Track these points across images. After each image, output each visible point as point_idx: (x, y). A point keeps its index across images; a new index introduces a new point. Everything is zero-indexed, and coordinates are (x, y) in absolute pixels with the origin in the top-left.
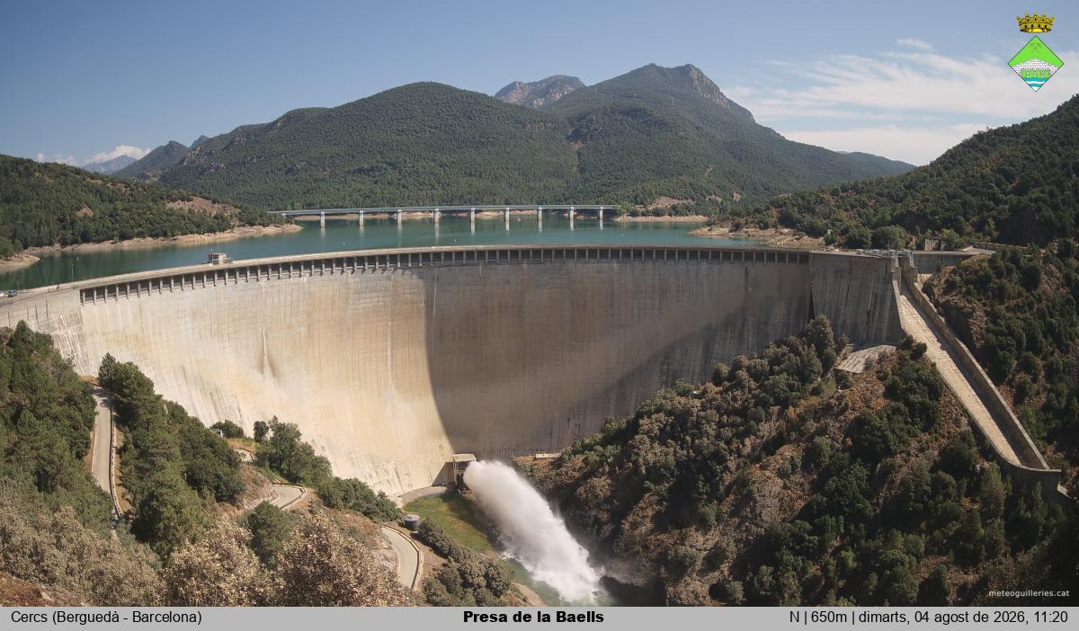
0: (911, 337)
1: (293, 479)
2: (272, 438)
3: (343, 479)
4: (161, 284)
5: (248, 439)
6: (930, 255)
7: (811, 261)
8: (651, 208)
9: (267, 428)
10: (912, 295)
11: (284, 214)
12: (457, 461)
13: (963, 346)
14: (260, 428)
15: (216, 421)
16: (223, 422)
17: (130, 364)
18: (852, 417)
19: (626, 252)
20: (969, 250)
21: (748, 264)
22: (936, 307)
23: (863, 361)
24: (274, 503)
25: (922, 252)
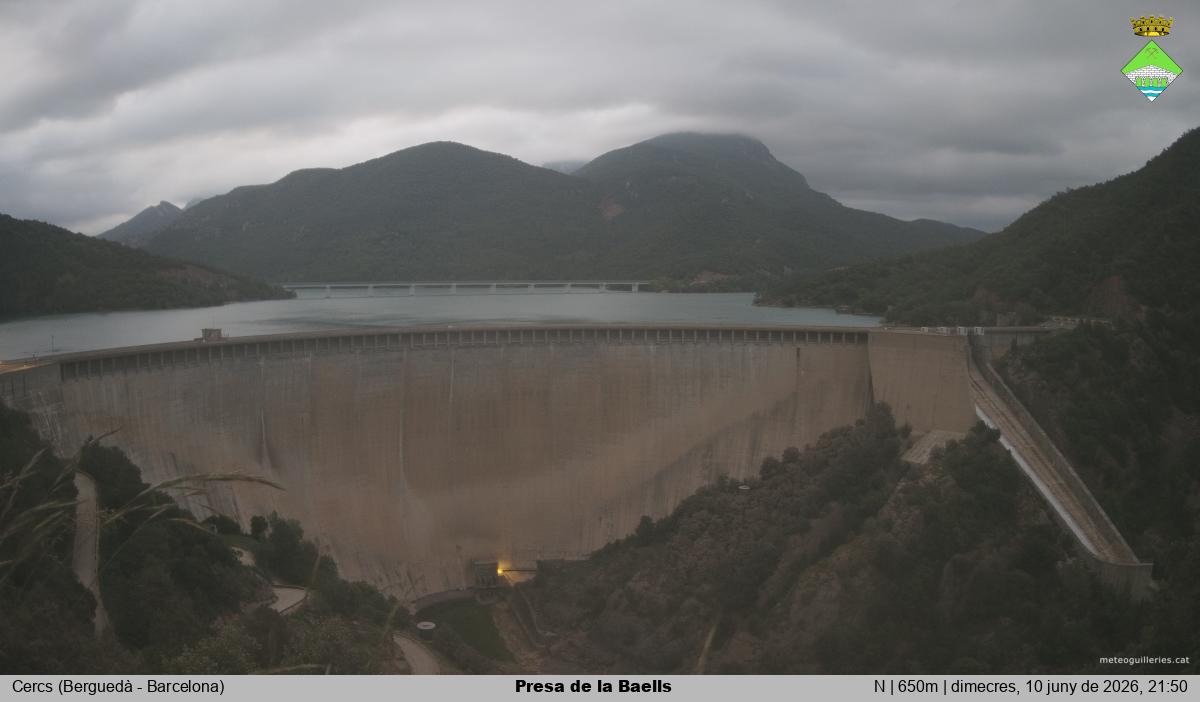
0: (982, 422)
1: (294, 581)
2: (271, 535)
3: (351, 581)
4: (150, 361)
5: (246, 535)
6: (1004, 332)
7: (870, 340)
8: (691, 284)
9: (266, 524)
10: (984, 376)
11: (285, 287)
12: (476, 563)
13: (1041, 431)
14: (258, 524)
15: (209, 514)
16: (217, 516)
17: (115, 448)
18: (917, 512)
19: (664, 332)
20: (1046, 326)
21: (801, 345)
22: (1011, 389)
23: (929, 450)
24: (273, 607)
25: (994, 328)
